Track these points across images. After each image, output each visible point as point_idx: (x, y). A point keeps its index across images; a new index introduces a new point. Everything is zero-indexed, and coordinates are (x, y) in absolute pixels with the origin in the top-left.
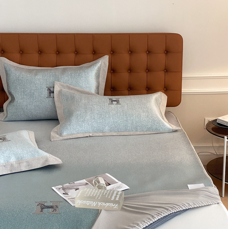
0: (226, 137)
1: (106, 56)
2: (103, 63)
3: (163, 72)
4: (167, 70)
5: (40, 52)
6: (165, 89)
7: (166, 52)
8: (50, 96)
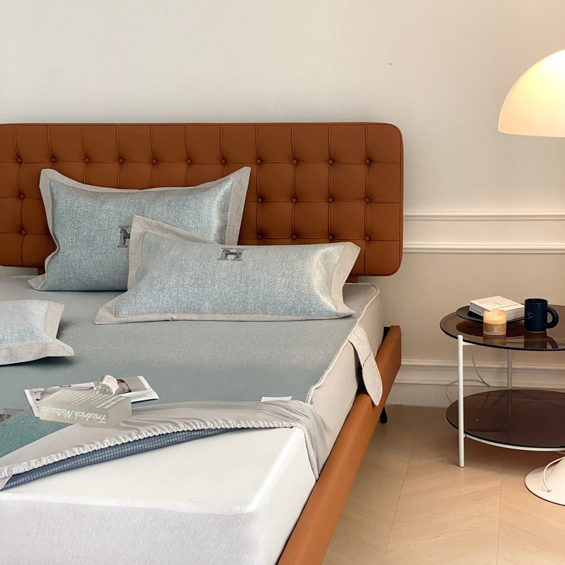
0: (461, 337)
1: (245, 168)
2: (238, 182)
3: (363, 203)
4: (369, 199)
5: (121, 160)
6: (367, 238)
7: (368, 162)
8: (125, 243)
